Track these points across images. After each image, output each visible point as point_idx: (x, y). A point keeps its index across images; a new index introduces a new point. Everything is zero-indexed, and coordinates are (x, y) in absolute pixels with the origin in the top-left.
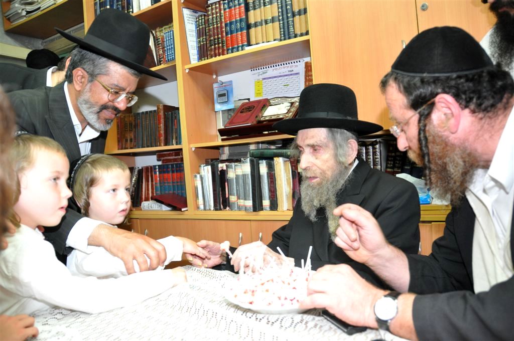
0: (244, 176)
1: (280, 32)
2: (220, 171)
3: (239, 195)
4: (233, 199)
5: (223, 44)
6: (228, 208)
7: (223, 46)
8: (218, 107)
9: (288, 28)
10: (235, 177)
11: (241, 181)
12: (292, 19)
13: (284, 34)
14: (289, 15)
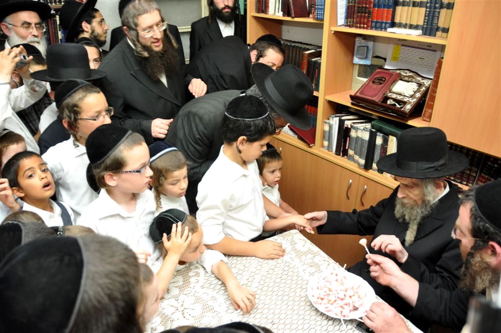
0: (363, 140)
1: (425, 19)
2: (345, 128)
3: (357, 152)
4: (351, 152)
5: (369, 14)
6: (346, 157)
7: (369, 17)
8: (356, 60)
9: (433, 19)
10: (356, 136)
11: (359, 142)
12: (438, 10)
13: (427, 22)
14: (437, 5)
